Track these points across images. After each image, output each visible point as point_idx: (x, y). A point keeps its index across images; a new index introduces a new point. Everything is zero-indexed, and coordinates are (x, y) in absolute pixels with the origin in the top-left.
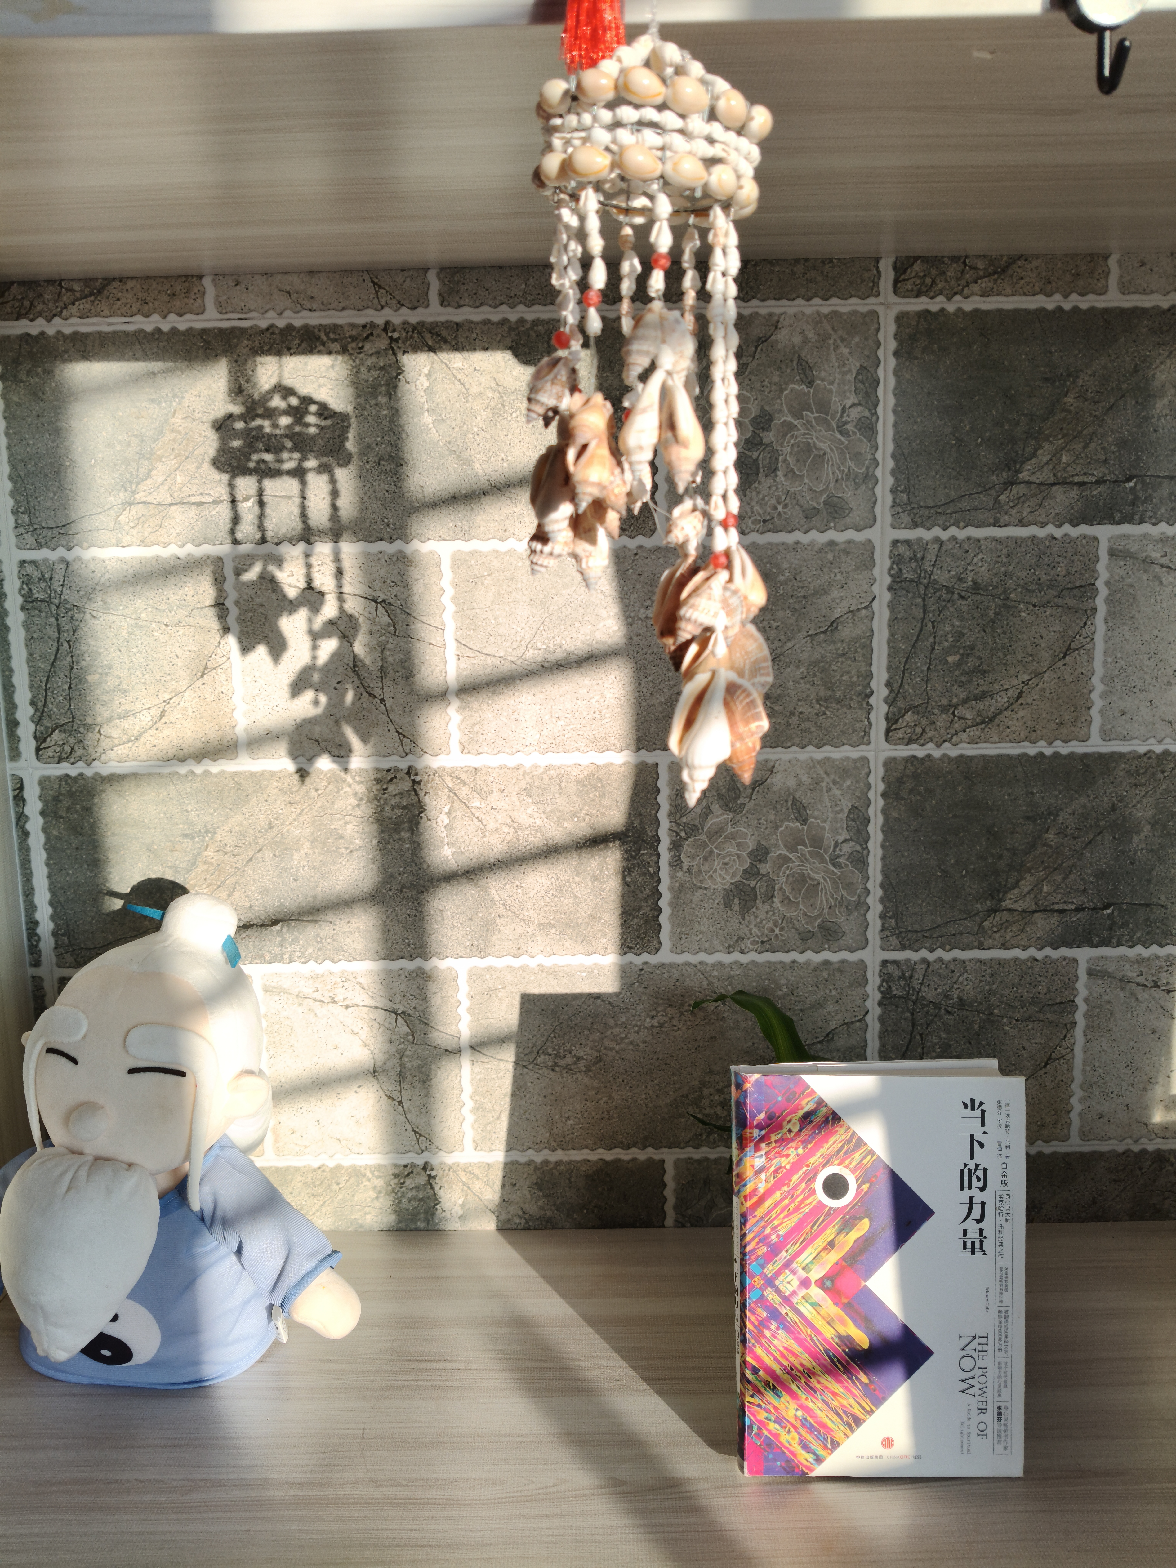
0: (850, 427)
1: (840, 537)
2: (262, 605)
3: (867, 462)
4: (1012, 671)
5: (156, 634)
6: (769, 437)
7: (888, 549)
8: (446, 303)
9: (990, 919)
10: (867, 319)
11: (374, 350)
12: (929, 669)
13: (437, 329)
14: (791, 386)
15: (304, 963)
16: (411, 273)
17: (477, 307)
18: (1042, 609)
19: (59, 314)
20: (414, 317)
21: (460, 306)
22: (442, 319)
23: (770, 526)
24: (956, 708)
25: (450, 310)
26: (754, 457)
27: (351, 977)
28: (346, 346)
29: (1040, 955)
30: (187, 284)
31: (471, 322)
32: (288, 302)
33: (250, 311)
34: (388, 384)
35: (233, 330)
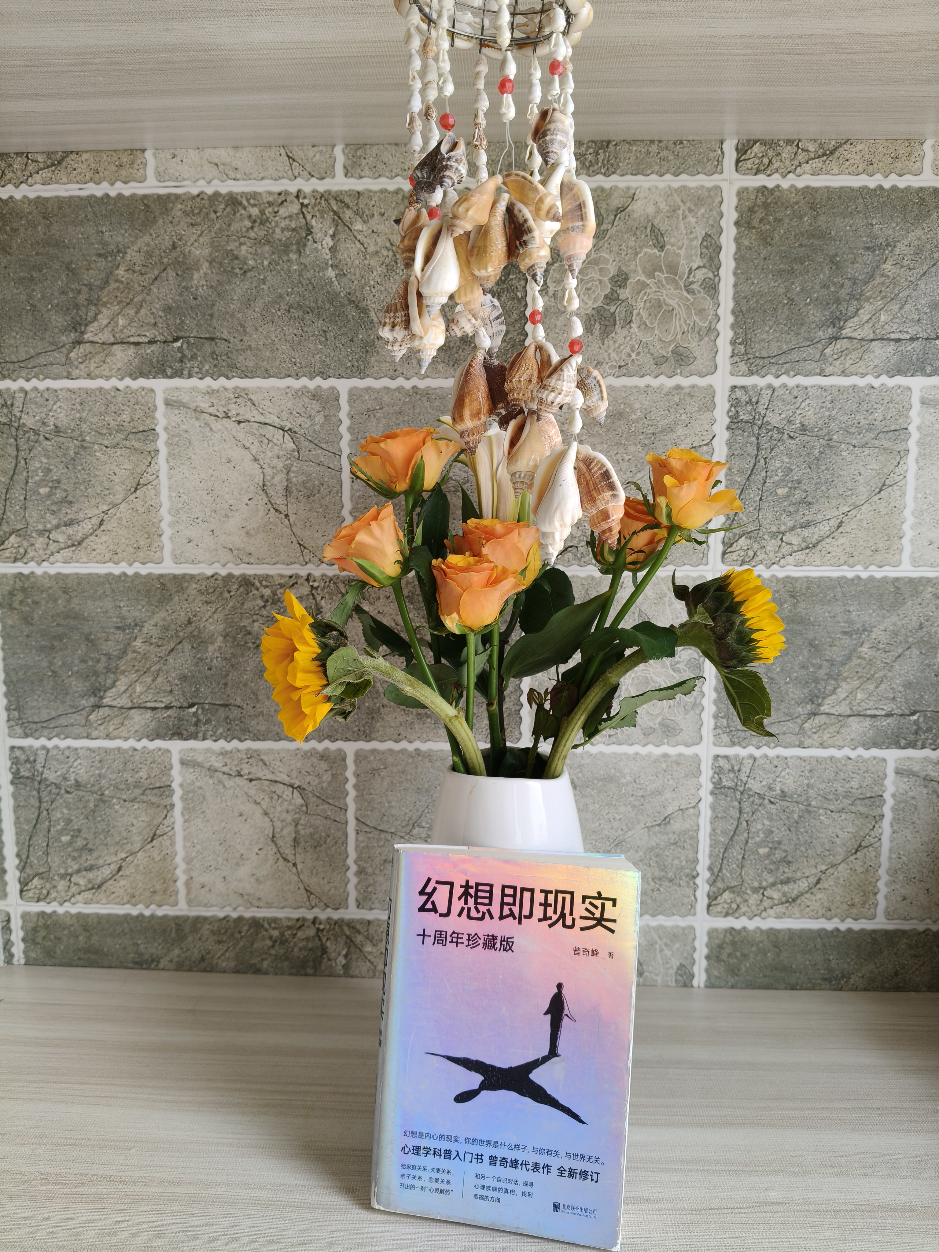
0: (695, 286)
1: (685, 382)
2: (187, 431)
3: (710, 317)
4: (834, 503)
5: (98, 454)
6: (624, 294)
7: (727, 393)
8: (349, 174)
9: (810, 721)
10: (712, 193)
11: (287, 214)
12: (761, 499)
13: (341, 197)
14: (645, 250)
15: (215, 741)
16: (321, 148)
17: (376, 178)
18: (861, 450)
19: (26, 181)
20: (322, 186)
21: (361, 177)
22: (346, 188)
23: (625, 371)
24: (784, 534)
25: (352, 180)
26: (612, 310)
27: (255, 754)
28: (264, 211)
29: (853, 754)
30: (132, 156)
31: (370, 191)
32: (216, 172)
33: (184, 179)
34: (298, 243)
35: (169, 196)
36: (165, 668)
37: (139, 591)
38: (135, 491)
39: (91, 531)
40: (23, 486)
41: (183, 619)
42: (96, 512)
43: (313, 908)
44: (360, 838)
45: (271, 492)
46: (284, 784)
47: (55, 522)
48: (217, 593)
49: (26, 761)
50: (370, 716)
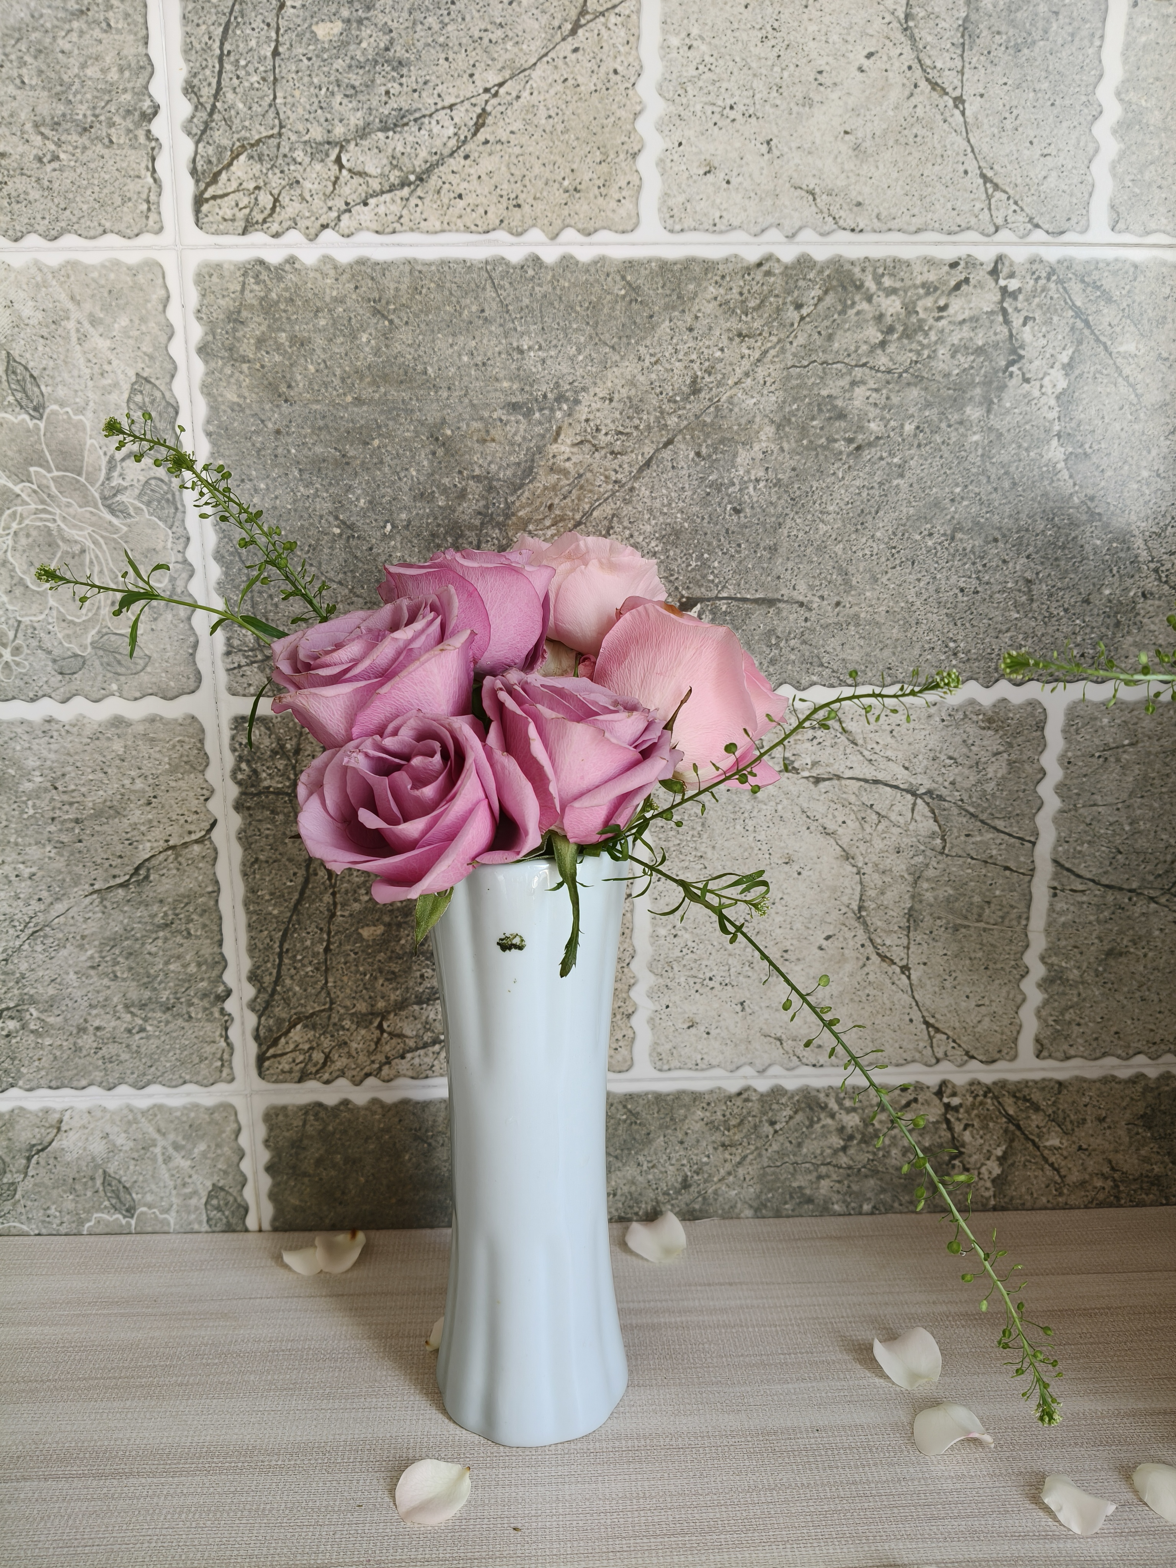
36: (627, 510)
37: (571, 307)
38: (573, 32)
39: (453, 143)
40: (271, 18)
41: (680, 381)
42: (468, 90)
43: (938, 1061)
44: (1060, 905)
45: (925, 34)
46: (896, 787)
47: (356, 119)
48: (767, 311)
49: (274, 753)
50: (1111, 621)
